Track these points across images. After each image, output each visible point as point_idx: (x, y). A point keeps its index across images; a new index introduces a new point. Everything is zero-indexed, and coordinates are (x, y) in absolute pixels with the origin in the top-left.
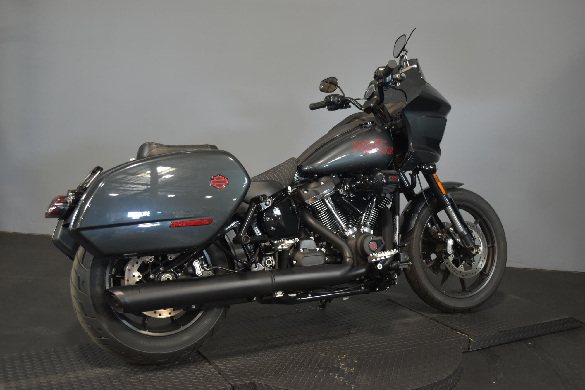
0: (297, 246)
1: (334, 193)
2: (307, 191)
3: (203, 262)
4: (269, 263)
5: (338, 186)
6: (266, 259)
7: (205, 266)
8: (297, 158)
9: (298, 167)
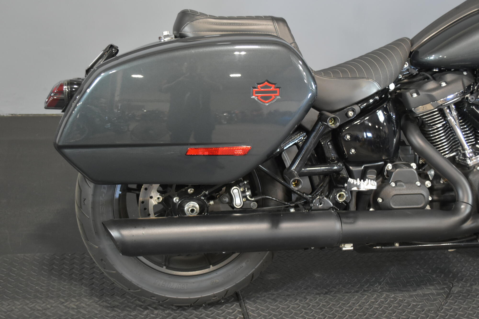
0: (388, 176)
1: (460, 100)
2: (418, 94)
3: (246, 189)
4: (342, 196)
5: (468, 90)
6: (338, 192)
7: (248, 195)
8: (411, 38)
9: (411, 53)
